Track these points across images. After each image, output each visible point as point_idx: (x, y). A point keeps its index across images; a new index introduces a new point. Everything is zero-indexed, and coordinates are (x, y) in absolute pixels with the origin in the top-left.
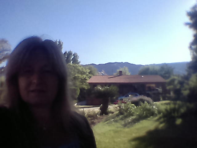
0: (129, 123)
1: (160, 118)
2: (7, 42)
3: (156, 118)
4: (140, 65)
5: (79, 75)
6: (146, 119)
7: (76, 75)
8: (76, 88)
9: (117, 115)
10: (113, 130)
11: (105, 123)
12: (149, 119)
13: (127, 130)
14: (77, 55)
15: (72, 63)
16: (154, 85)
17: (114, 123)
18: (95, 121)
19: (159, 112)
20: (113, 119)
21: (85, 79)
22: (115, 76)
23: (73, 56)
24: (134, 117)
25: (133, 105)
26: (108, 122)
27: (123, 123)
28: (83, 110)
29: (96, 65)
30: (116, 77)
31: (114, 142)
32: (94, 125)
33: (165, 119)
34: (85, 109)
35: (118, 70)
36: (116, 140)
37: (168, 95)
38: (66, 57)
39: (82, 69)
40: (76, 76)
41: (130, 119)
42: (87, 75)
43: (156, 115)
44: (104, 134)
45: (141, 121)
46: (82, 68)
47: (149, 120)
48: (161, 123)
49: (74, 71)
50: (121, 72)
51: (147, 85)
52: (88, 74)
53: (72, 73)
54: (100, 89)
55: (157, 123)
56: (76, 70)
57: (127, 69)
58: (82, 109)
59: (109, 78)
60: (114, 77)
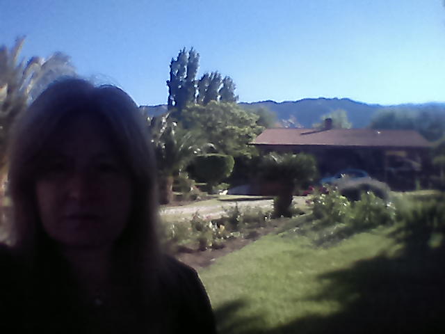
0: (330, 238)
1: (399, 230)
2: (69, 61)
3: (391, 229)
4: (378, 105)
5: (234, 127)
6: (368, 232)
7: (228, 127)
8: (225, 156)
9: (309, 220)
10: (291, 252)
11: (277, 236)
12: (373, 230)
13: (322, 252)
14: (231, 82)
15: (221, 98)
16: (402, 154)
17: (297, 237)
18: (258, 231)
19: (400, 217)
20: (297, 228)
21: (248, 137)
22: (315, 130)
23: (222, 86)
24: (342, 225)
25: (344, 198)
26: (285, 233)
27: (316, 236)
28: (236, 207)
29: (275, 103)
30: (319, 132)
31: (288, 277)
32: (254, 240)
33: (410, 232)
34: (240, 204)
35: (324, 117)
36: (291, 274)
37: (434, 178)
38: (207, 85)
39: (241, 113)
40: (227, 130)
41: (332, 230)
42: (252, 127)
43: (392, 223)
44: (271, 259)
45: (356, 236)
46: (240, 111)
47: (374, 234)
48: (399, 241)
49: (224, 118)
50: (329, 121)
51: (389, 153)
52: (254, 124)
53: (220, 122)
54: (276, 159)
55: (390, 241)
56: (227, 116)
57: (344, 114)
58: (234, 204)
59: (303, 134)
60: (314, 132)
